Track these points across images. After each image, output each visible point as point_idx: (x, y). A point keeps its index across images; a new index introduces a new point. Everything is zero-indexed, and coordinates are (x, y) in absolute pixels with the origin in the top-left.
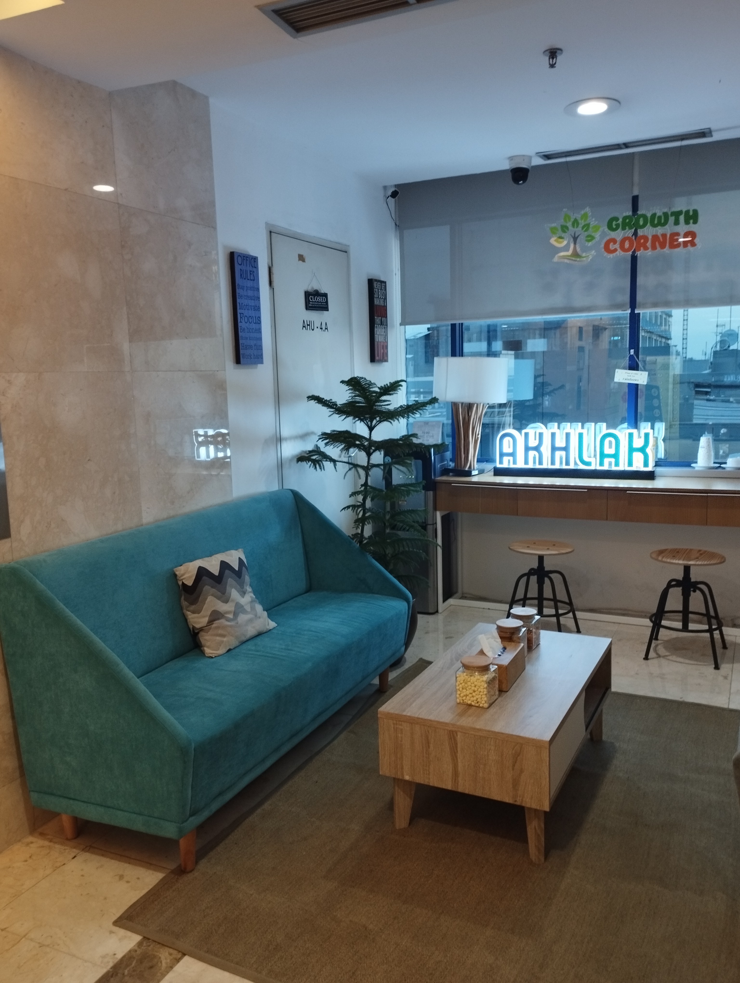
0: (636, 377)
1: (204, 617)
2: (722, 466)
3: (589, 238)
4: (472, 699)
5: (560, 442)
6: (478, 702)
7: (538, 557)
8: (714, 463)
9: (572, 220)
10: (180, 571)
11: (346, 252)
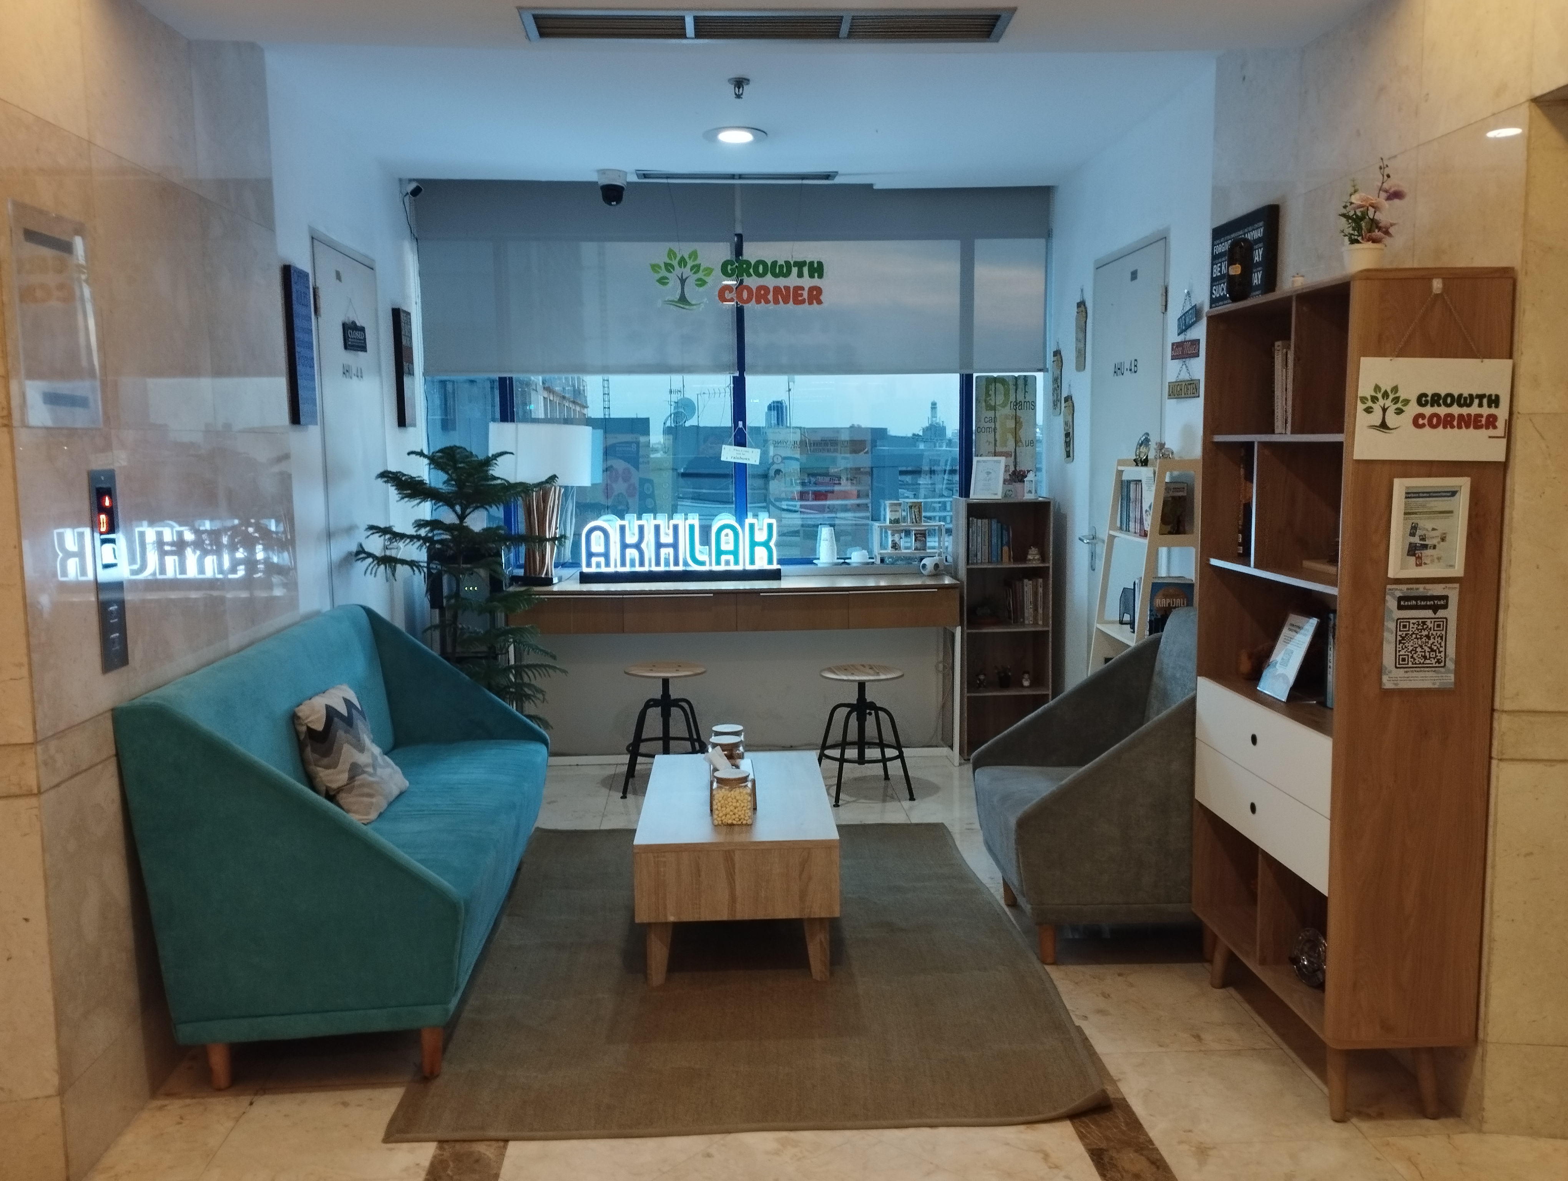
0: (747, 456)
1: (342, 772)
2: (847, 561)
3: (700, 283)
4: (734, 817)
5: (667, 538)
6: (740, 820)
7: (661, 683)
8: (838, 559)
9: (678, 258)
10: (303, 711)
11: (372, 269)
